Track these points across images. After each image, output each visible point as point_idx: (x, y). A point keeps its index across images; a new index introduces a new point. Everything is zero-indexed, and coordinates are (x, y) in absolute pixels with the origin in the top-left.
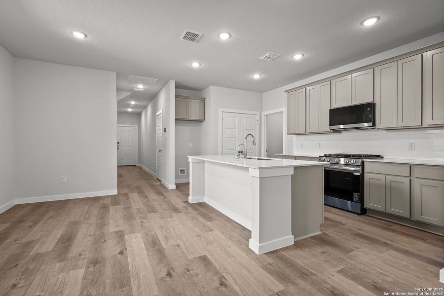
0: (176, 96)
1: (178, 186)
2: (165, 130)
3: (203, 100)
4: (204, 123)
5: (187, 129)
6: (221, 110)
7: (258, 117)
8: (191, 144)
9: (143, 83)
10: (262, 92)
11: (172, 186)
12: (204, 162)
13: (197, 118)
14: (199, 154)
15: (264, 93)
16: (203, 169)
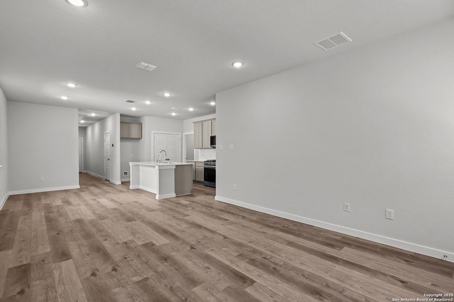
0: (121, 122)
1: (122, 183)
2: (113, 145)
3: (141, 124)
4: (141, 140)
5: (129, 144)
6: (153, 132)
7: (180, 136)
8: (131, 155)
9: (96, 113)
10: (183, 120)
11: (118, 182)
12: (139, 165)
13: (137, 137)
14: (138, 161)
15: (184, 121)
16: (139, 170)
